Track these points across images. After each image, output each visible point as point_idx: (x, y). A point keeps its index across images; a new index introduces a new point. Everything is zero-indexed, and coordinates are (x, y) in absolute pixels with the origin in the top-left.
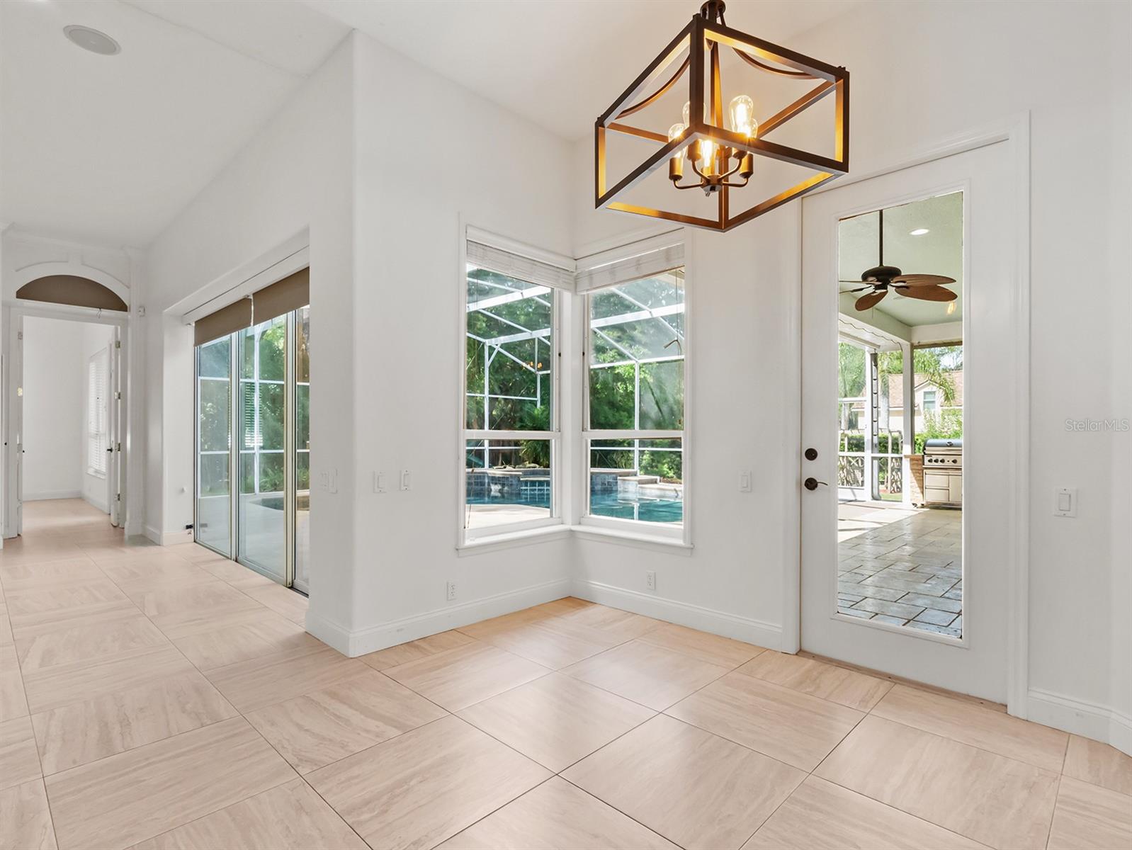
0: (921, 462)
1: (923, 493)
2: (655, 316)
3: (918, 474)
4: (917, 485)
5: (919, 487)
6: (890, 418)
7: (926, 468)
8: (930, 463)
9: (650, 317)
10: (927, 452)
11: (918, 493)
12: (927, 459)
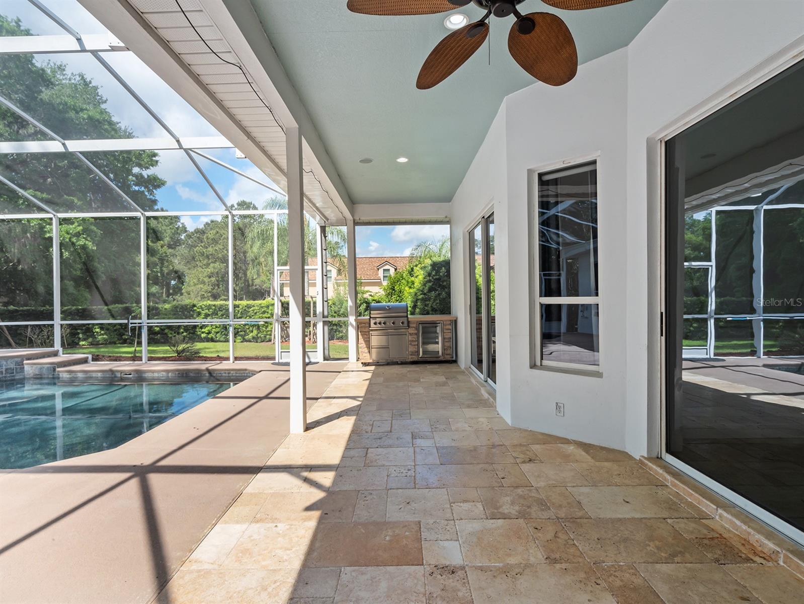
0: (367, 325)
1: (369, 352)
2: (70, 150)
3: (366, 336)
4: (365, 346)
5: (367, 347)
6: (310, 288)
7: (372, 330)
8: (375, 326)
9: (63, 150)
10: (372, 316)
11: (366, 353)
12: (372, 322)
